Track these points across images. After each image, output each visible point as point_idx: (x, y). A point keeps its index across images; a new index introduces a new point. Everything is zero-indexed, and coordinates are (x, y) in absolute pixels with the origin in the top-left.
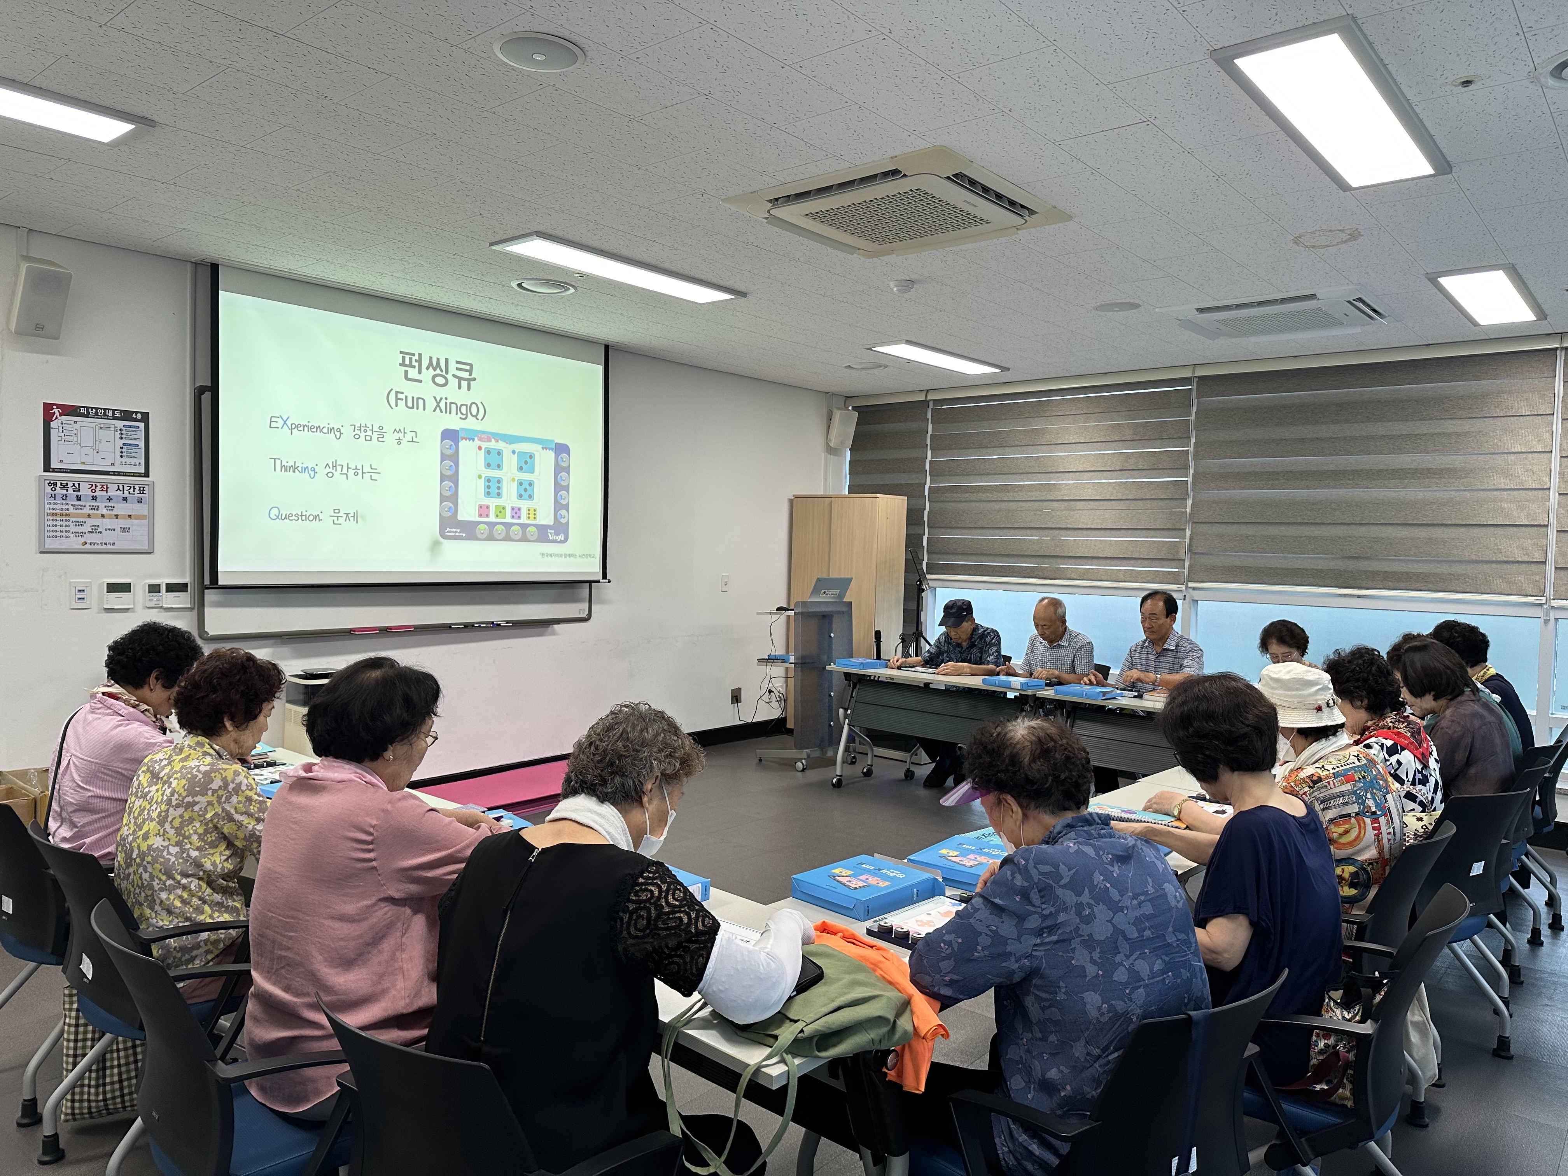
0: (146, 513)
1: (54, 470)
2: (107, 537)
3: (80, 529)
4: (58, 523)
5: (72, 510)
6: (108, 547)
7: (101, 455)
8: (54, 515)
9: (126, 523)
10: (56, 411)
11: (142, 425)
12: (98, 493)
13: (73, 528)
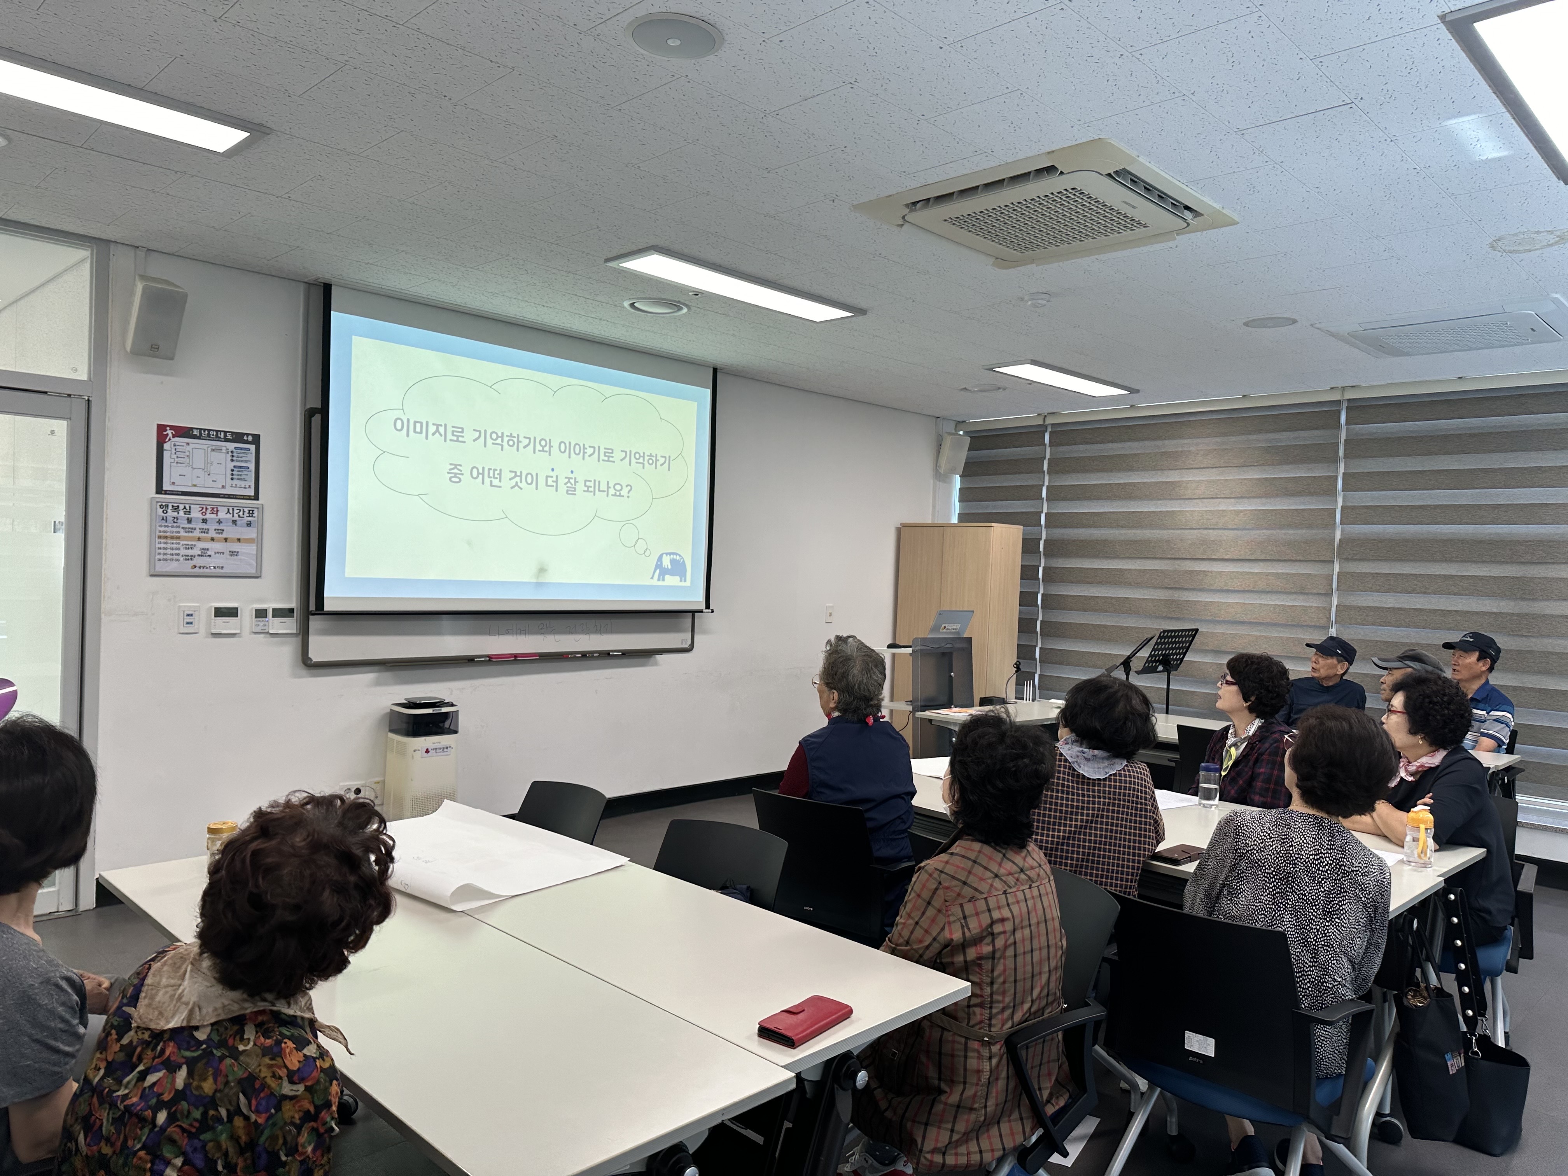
1: (166, 492)
2: (216, 560)
3: (190, 552)
4: (169, 546)
5: (182, 533)
6: (218, 570)
7: (212, 477)
8: (166, 537)
9: (236, 547)
10: (170, 432)
11: (253, 447)
12: (209, 516)
13: (183, 552)
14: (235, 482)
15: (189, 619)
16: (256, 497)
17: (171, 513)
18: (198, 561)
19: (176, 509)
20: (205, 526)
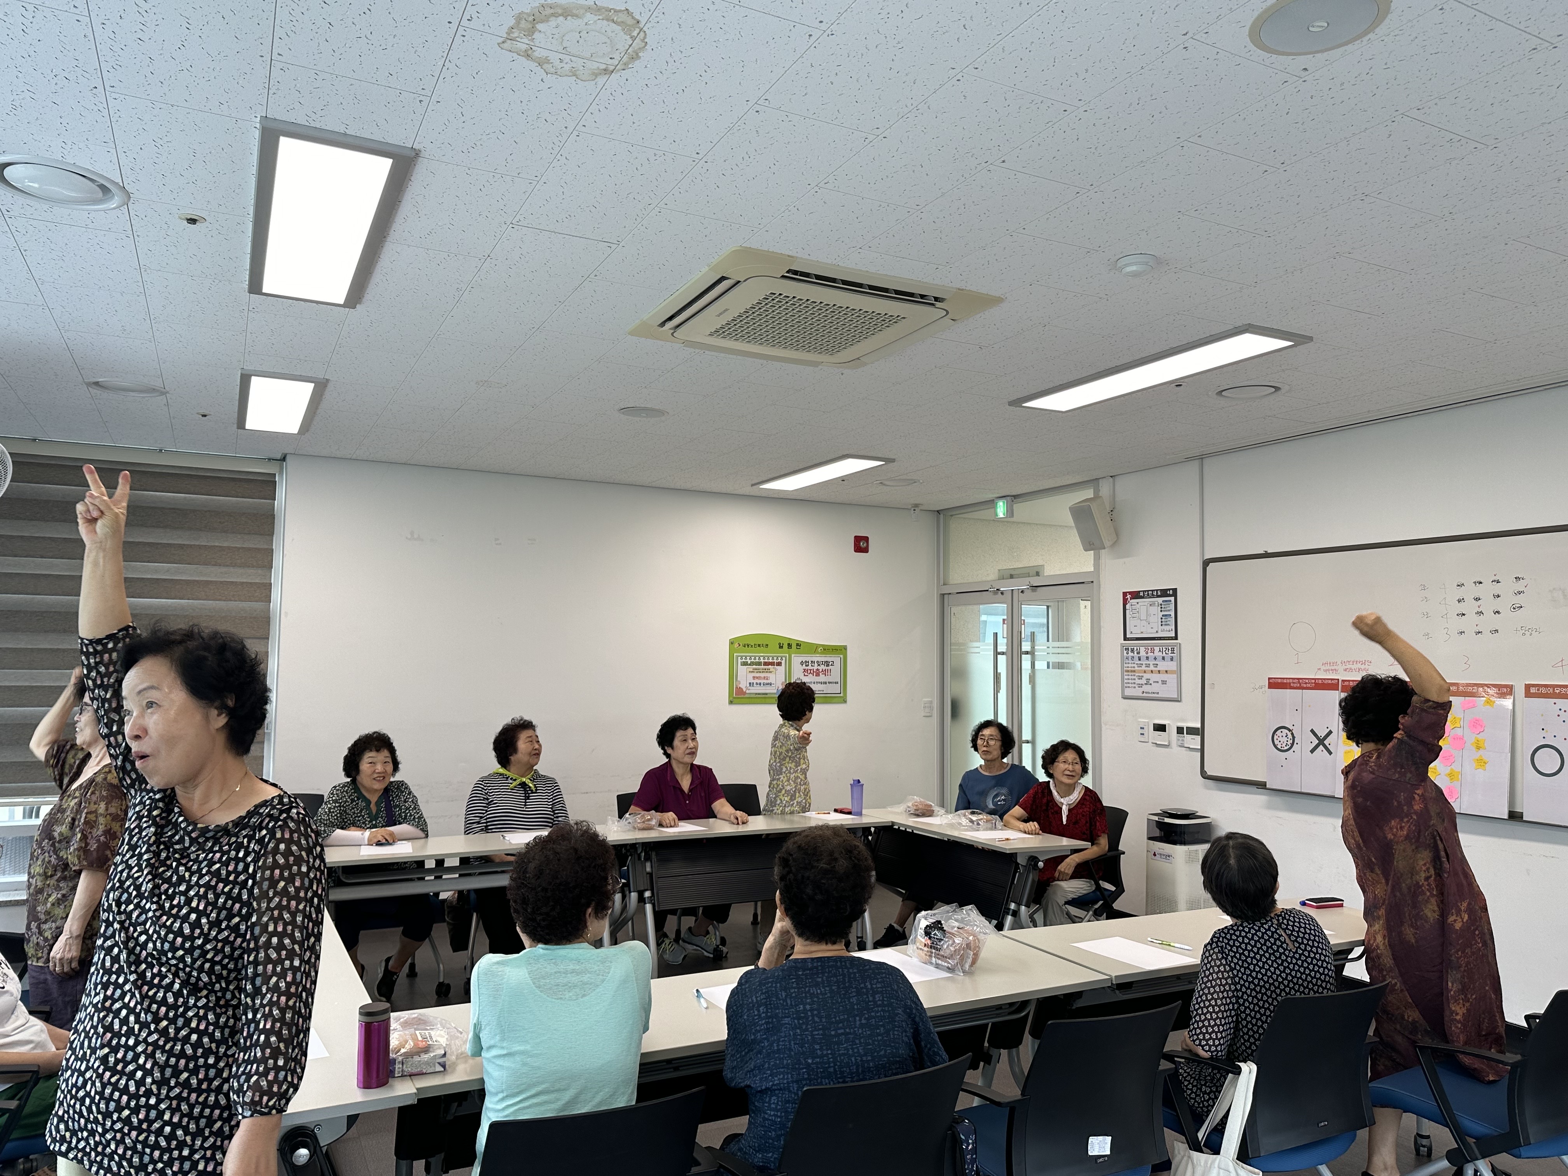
0: (1175, 668)
1: (1129, 639)
2: (1154, 688)
4: (1130, 677)
5: (1136, 668)
6: (1156, 695)
7: (1152, 625)
8: (1128, 671)
9: (1164, 677)
10: (1129, 596)
11: (1172, 599)
12: (1150, 654)
13: (1138, 681)
14: (1164, 627)
15: (1142, 732)
16: (1176, 638)
17: (1131, 654)
18: (1146, 688)
19: (1132, 651)
20: (1148, 662)
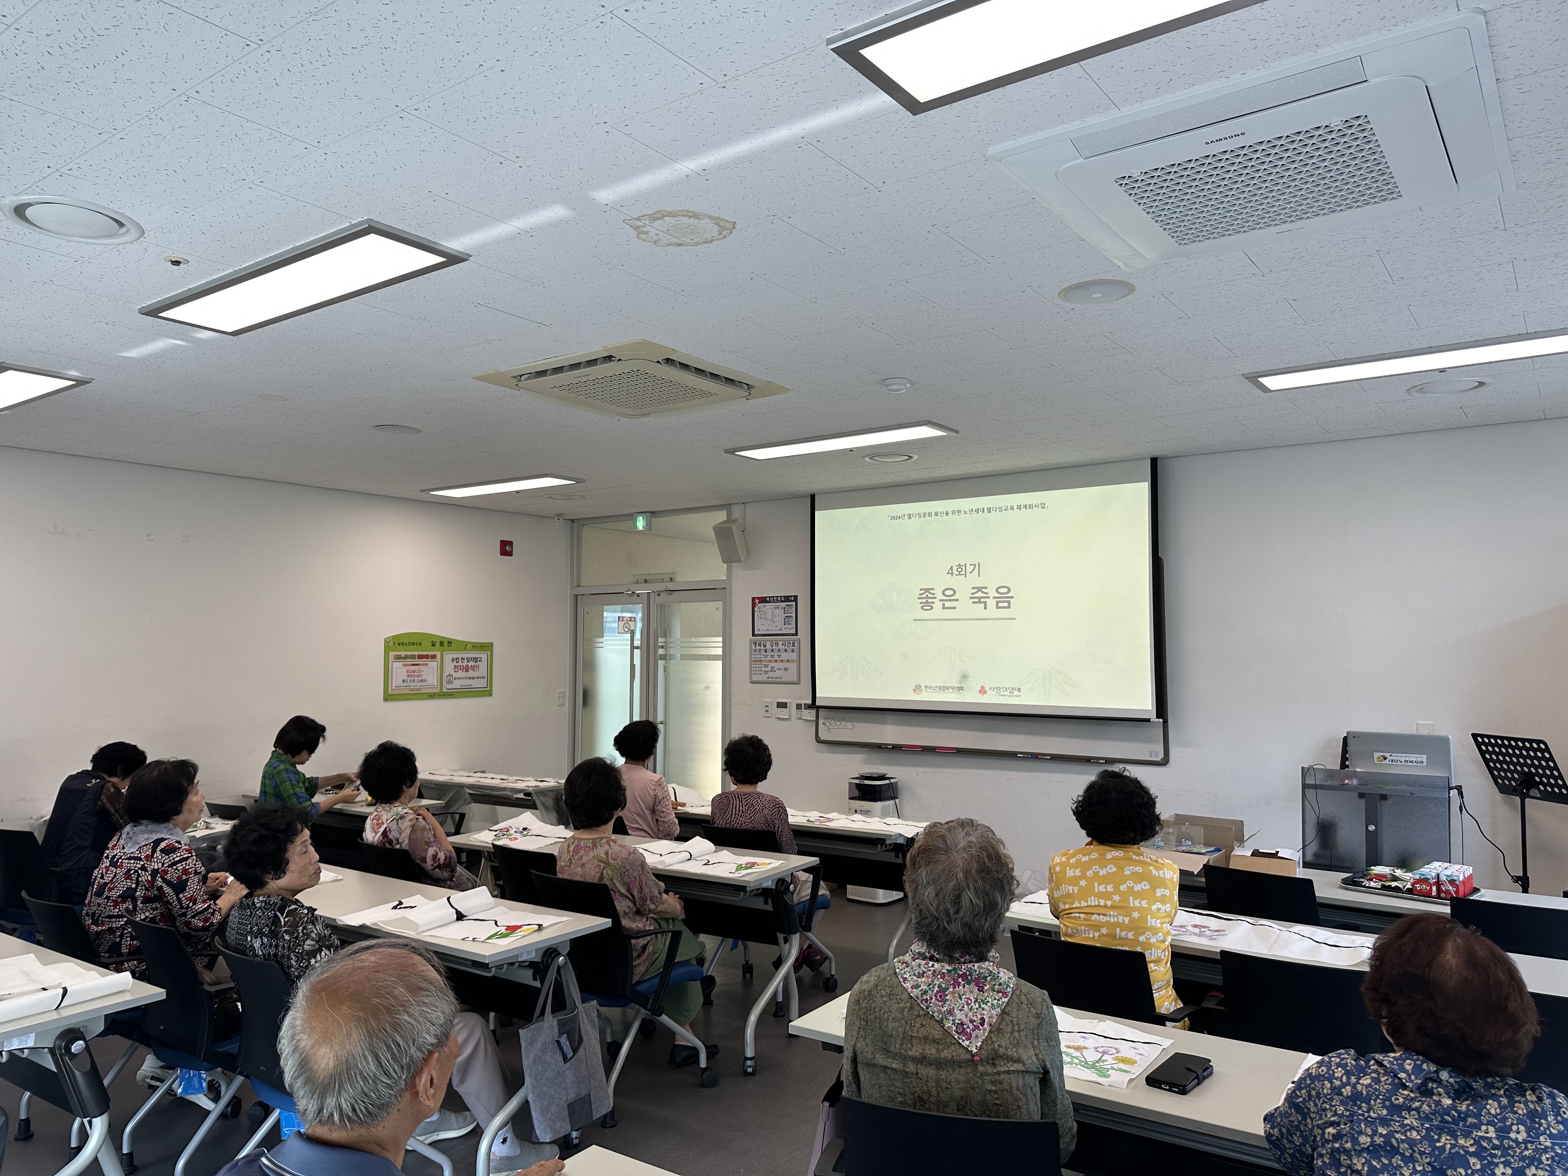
0: (795, 658)
1: (757, 635)
2: (778, 674)
3: (766, 669)
4: (758, 666)
5: (763, 659)
6: (779, 680)
7: (776, 624)
8: (756, 661)
9: (786, 665)
10: (757, 601)
11: (794, 603)
12: (774, 648)
13: (764, 669)
14: (786, 626)
15: (767, 709)
16: (796, 634)
17: (758, 647)
18: (771, 674)
19: (760, 645)
20: (773, 654)
